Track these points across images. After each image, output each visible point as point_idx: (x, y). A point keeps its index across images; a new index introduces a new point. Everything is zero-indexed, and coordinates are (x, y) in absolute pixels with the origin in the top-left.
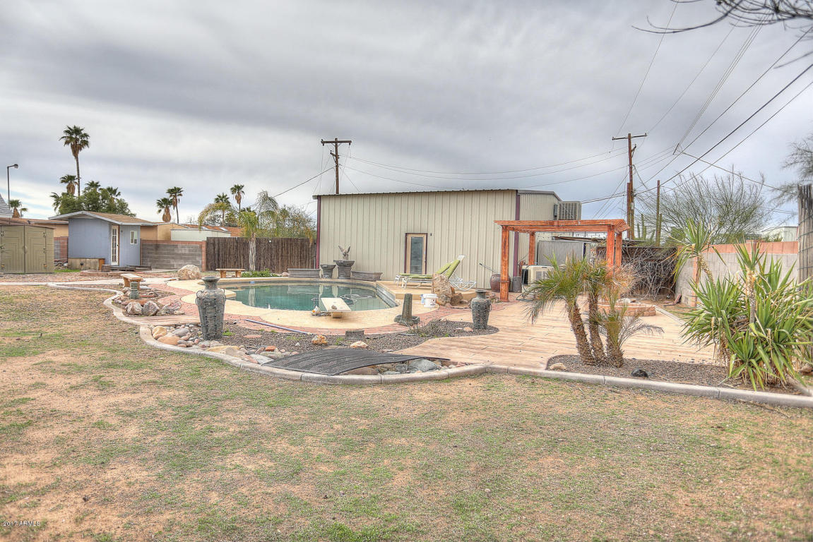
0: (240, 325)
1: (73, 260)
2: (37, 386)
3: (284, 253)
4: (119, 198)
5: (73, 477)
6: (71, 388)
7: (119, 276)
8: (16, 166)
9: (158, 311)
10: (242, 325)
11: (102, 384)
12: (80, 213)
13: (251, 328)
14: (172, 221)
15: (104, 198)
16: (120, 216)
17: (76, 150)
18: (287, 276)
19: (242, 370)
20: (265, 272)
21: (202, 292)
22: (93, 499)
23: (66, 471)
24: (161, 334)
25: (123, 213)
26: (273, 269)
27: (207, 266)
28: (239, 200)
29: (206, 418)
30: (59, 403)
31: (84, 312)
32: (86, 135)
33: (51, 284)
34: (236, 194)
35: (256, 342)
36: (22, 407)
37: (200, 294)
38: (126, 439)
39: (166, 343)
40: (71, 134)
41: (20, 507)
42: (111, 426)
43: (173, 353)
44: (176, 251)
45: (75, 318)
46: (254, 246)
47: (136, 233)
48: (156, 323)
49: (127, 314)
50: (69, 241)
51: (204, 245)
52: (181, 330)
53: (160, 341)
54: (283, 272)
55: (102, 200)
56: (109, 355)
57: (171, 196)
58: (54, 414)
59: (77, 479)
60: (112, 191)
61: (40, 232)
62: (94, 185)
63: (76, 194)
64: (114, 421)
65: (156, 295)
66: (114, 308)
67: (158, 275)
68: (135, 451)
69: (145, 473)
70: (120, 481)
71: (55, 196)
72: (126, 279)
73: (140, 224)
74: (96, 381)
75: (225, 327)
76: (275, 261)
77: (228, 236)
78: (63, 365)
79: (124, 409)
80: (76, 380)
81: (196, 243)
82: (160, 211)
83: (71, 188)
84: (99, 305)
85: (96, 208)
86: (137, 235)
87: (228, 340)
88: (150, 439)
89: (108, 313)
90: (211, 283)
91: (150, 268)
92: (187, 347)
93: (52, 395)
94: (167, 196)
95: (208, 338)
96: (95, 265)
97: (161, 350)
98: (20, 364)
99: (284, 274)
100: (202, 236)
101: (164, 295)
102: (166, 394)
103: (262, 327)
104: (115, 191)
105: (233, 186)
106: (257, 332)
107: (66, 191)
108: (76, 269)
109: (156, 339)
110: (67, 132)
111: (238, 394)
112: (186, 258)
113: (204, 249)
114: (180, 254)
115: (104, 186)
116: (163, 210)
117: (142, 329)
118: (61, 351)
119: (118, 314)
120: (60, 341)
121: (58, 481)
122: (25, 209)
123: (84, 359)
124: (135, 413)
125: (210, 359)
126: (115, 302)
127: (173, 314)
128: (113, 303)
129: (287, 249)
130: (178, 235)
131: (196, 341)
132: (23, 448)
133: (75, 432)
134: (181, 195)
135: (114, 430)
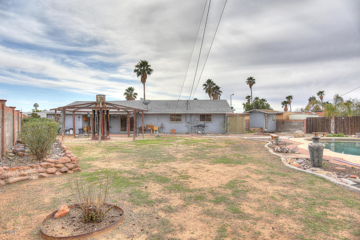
0: (331, 162)
1: (251, 128)
2: (247, 177)
3: (353, 124)
4: (266, 103)
5: (266, 217)
6: (259, 180)
7: (269, 135)
8: (233, 94)
9: (288, 151)
10: (332, 161)
11: (270, 180)
12: (253, 110)
13: (338, 164)
14: (288, 111)
15: (261, 103)
16: (267, 110)
17: (251, 86)
18: (355, 137)
19: (337, 186)
20: (340, 134)
21: (311, 144)
22: (275, 229)
23: (263, 213)
24: (291, 162)
25: (268, 109)
26: (346, 133)
27: (307, 131)
28: (321, 98)
29: (322, 207)
30: (255, 185)
31: (258, 149)
32: (254, 80)
33: (245, 138)
34: (320, 96)
35: (342, 171)
36: (244, 184)
37: (310, 145)
38: (284, 207)
39: (294, 166)
40: (249, 80)
41: (250, 222)
42: (277, 199)
43: (298, 171)
44: (292, 124)
45: (255, 151)
46: (334, 121)
47: (274, 117)
48: (289, 157)
49: (274, 151)
50: (250, 121)
51: (305, 121)
52: (300, 161)
53: (291, 165)
54: (352, 134)
55: (260, 104)
56: (271, 168)
57: (288, 100)
58: (255, 189)
59: (268, 218)
60: (263, 100)
61: (240, 118)
62: (257, 98)
63: (251, 103)
64: (278, 198)
65: (285, 144)
66: (269, 148)
67: (284, 135)
68: (290, 213)
69: (296, 225)
70: (286, 225)
71: (244, 104)
72: (272, 136)
73: (276, 113)
74: (268, 178)
75: (323, 162)
76: (346, 129)
77: (317, 116)
78: (254, 170)
79: (282, 193)
80: (260, 177)
81: (301, 120)
82: (283, 107)
83: (249, 101)
84: (263, 147)
85: (258, 108)
86: (275, 118)
87: (326, 169)
88: (295, 210)
89: (267, 150)
90: (316, 140)
91: (280, 132)
92: (304, 169)
93: (253, 181)
94: (286, 100)
95: (314, 166)
96: (259, 130)
97: (293, 169)
98: (241, 167)
99: (353, 136)
100: (304, 117)
101: (289, 144)
102: (299, 190)
103: (345, 164)
104: (265, 100)
105: (318, 92)
106: (343, 166)
107: (247, 102)
108: (252, 132)
109: (289, 164)
110: (248, 79)
111: (338, 198)
112: (296, 127)
113: (305, 123)
114: (294, 126)
115: (260, 98)
116: (284, 106)
117: (282, 159)
118: (253, 164)
119: (271, 151)
120: (252, 160)
121: (261, 217)
122: (234, 110)
123: (261, 169)
124: (286, 196)
125: (318, 177)
126: (269, 146)
127: (294, 153)
128: (268, 146)
129: (355, 122)
130: (293, 117)
131: (308, 167)
132: (247, 199)
133: (263, 198)
134: (292, 99)
135: (278, 201)
